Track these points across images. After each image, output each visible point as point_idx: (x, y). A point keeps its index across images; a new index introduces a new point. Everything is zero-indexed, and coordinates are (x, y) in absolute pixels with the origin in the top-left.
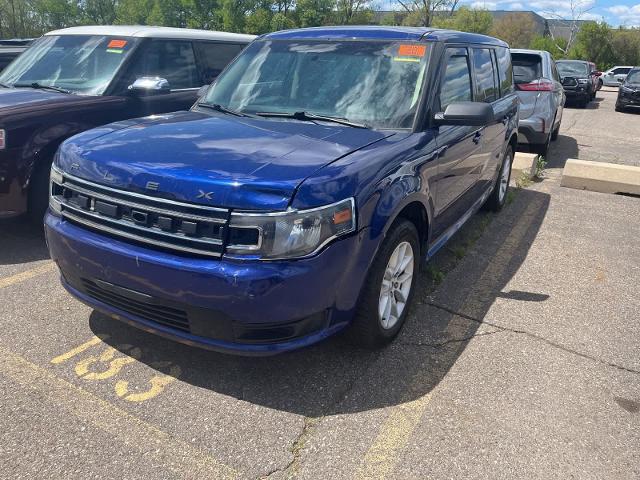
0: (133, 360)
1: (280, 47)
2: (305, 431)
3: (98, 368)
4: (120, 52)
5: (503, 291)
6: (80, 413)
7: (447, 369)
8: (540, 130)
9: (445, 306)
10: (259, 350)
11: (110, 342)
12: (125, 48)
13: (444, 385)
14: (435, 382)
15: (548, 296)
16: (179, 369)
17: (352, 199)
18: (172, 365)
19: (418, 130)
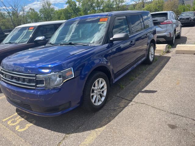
0: (24, 119)
2: (64, 139)
4: (32, 30)
5: (142, 90)
6: (4, 135)
7: (115, 117)
9: (122, 96)
11: (19, 114)
13: (112, 123)
14: (110, 121)
15: (157, 91)
16: (35, 121)
17: (72, 68)
18: (33, 120)
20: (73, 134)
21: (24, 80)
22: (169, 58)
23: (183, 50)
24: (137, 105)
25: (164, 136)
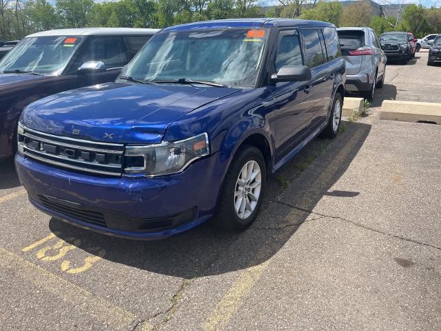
0: (75, 247)
1: (181, 36)
2: (182, 288)
3: (51, 253)
4: (72, 46)
5: (329, 191)
6: (38, 282)
8: (366, 81)
9: (287, 202)
10: (158, 235)
11: (61, 236)
12: (76, 43)
13: (280, 254)
14: (274, 252)
15: (359, 193)
16: (105, 252)
17: (206, 133)
18: (100, 249)
19: (259, 86)
20: (201, 279)
21: (92, 156)
22: (368, 128)
23: (394, 111)
24: (325, 220)
25: (392, 281)
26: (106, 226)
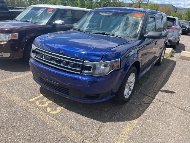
0: (52, 102)
1: (97, 13)
2: (101, 126)
3: (42, 103)
4: (51, 12)
5: (161, 89)
6: (37, 116)
7: (144, 112)
8: (174, 41)
9: (143, 93)
10: (88, 101)
11: (46, 96)
12: (53, 11)
14: (140, 115)
15: (175, 92)
16: (65, 105)
17: (119, 59)
18: (63, 104)
19: (139, 39)
21: (68, 63)
23: (187, 56)
24: (161, 103)
26: (69, 95)
